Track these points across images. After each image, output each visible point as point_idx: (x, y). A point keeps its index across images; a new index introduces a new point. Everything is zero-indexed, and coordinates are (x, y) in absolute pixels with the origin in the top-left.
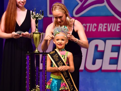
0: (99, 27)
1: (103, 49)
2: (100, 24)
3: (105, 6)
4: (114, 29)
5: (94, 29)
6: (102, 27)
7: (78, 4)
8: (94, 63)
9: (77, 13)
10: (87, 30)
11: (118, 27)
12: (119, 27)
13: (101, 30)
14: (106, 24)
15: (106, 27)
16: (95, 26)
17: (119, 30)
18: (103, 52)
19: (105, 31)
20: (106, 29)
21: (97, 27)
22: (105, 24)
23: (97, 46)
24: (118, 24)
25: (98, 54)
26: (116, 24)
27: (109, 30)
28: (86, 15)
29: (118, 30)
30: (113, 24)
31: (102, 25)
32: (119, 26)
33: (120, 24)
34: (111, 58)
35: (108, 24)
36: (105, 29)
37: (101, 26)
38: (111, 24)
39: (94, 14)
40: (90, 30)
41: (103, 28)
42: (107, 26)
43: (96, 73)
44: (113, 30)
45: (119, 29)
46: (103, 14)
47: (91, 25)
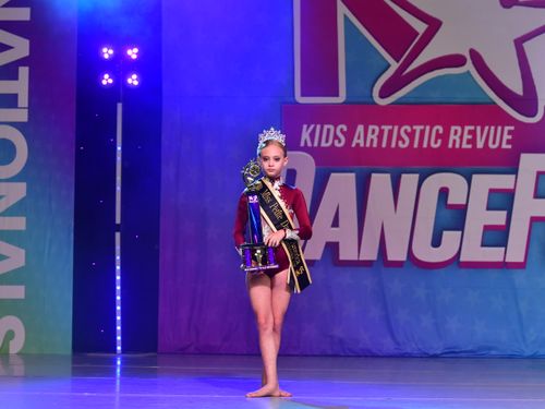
0: (452, 137)
1: (463, 201)
2: (453, 128)
3: (468, 72)
4: (494, 143)
5: (436, 142)
6: (459, 137)
7: (389, 66)
8: (436, 242)
9: (384, 93)
10: (416, 145)
11: (507, 137)
12: (510, 137)
13: (457, 146)
14: (472, 128)
15: (470, 137)
16: (438, 131)
17: (510, 147)
18: (462, 210)
19: (470, 146)
20: (473, 141)
21: (445, 137)
22: (467, 128)
23: (444, 192)
24: (507, 128)
25: (447, 214)
26: (500, 128)
27: (480, 145)
28: (412, 100)
29: (504, 146)
30: (493, 128)
31: (459, 129)
32: (510, 133)
33: (512, 128)
34: (487, 228)
35: (479, 128)
36: (469, 142)
37: (456, 132)
38: (487, 128)
39: (435, 96)
40: (425, 145)
41: (461, 138)
42: (473, 133)
43: (442, 271)
44: (491, 146)
45: (508, 142)
46: (462, 97)
47: (428, 128)
